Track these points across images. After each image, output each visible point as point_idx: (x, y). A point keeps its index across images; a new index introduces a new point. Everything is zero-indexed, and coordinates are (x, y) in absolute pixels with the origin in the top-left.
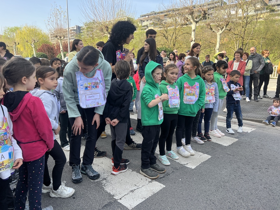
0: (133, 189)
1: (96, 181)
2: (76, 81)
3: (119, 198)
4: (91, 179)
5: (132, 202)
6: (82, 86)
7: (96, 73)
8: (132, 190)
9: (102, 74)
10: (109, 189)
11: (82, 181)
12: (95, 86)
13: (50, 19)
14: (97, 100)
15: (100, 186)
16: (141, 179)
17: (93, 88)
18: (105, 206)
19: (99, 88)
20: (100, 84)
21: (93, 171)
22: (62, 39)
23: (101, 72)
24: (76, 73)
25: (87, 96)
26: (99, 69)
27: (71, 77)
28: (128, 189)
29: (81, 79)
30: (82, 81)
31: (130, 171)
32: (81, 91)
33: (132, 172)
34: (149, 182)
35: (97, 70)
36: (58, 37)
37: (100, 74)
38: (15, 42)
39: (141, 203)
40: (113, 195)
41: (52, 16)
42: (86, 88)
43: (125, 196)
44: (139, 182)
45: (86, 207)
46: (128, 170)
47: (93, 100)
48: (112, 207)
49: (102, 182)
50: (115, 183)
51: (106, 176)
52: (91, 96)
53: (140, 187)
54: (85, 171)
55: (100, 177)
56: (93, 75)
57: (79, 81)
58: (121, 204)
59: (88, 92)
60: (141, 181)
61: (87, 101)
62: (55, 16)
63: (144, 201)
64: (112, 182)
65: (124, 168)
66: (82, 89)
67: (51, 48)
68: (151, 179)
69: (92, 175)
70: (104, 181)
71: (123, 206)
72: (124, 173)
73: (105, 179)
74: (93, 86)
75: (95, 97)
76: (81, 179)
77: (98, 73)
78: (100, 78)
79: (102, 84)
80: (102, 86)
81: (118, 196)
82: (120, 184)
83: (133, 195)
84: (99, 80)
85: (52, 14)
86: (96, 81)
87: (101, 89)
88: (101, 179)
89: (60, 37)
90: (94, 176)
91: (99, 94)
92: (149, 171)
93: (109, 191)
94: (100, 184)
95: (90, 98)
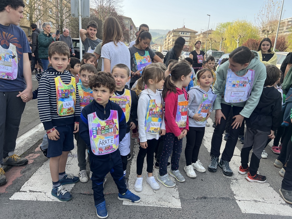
0: (258, 200)
1: (228, 177)
2: (226, 77)
3: (239, 200)
4: (224, 174)
5: (249, 209)
6: (230, 83)
7: (247, 73)
8: (256, 200)
9: (253, 74)
10: (234, 188)
11: (215, 172)
12: (243, 85)
13: (261, 13)
14: (240, 97)
15: (228, 183)
16: (274, 197)
17: (240, 86)
18: (222, 198)
19: (246, 87)
20: (249, 83)
21: (228, 168)
22: (269, 33)
23: (254, 72)
24: (228, 71)
25: (232, 93)
26: (251, 70)
27: (222, 74)
28: (253, 197)
29: (231, 76)
30: (231, 78)
31: (268, 185)
32: (228, 87)
33: (269, 186)
34: (281, 203)
35: (249, 70)
36: (266, 32)
37: (251, 74)
38: (223, 38)
39: (257, 214)
40: (235, 195)
41: (264, 9)
42: (234, 85)
43: (246, 202)
44: (269, 198)
45: (207, 190)
46: (266, 183)
47: (236, 97)
48: (228, 202)
49: (232, 180)
50: (244, 187)
51: (239, 178)
52: (236, 93)
53: (268, 202)
54: (221, 165)
55: (233, 176)
56: (244, 75)
57: (228, 78)
58: (237, 204)
59: (234, 89)
60: (273, 199)
61: (231, 97)
62: (267, 9)
63: (262, 215)
64: (241, 185)
65: (261, 179)
66: (230, 85)
67: (256, 43)
68: (285, 202)
69: (225, 170)
70: (234, 181)
71: (238, 206)
72: (258, 184)
73: (237, 180)
74: (241, 84)
75: (240, 95)
76: (215, 169)
77: (250, 73)
78: (250, 78)
79: (250, 84)
80: (250, 86)
81: (238, 197)
82: (249, 190)
83: (255, 204)
84: (248, 80)
85: (265, 7)
86: (245, 80)
87: (248, 88)
88: (233, 178)
89: (268, 32)
90: (227, 172)
91: (243, 93)
92: (288, 193)
93: (233, 190)
94: (229, 181)
95: (235, 95)
